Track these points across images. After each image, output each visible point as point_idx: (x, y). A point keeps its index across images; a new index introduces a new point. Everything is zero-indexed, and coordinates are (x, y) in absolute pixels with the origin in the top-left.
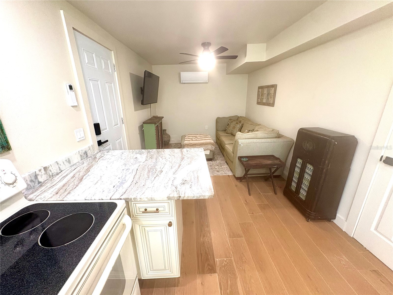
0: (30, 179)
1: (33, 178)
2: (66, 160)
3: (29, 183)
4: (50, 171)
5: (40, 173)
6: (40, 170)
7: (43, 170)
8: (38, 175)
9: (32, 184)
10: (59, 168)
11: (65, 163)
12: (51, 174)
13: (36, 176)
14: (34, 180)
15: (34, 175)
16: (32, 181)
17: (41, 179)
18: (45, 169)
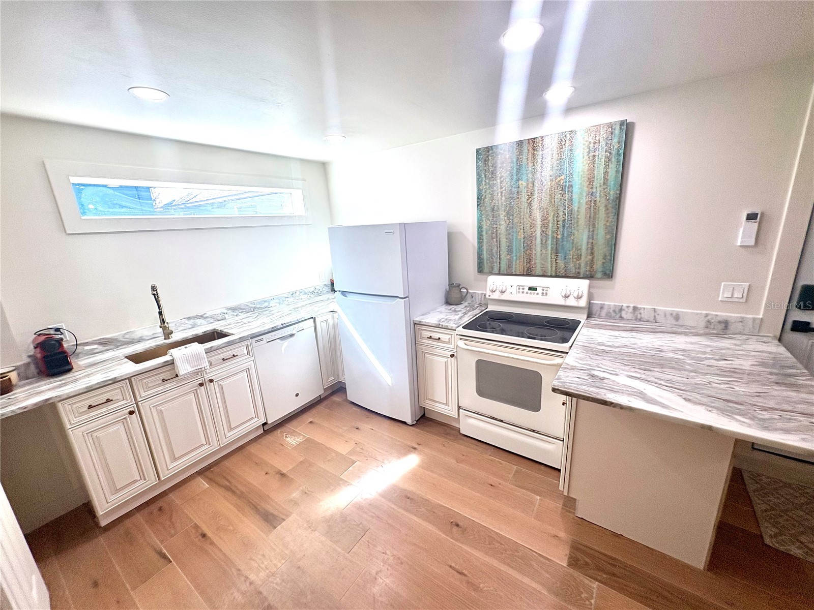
0: (614, 309)
1: (617, 310)
2: (671, 314)
3: (611, 311)
4: (640, 313)
5: (627, 310)
6: (628, 307)
7: (631, 310)
8: (624, 310)
9: (613, 314)
10: (655, 317)
11: (668, 316)
12: (639, 316)
13: (621, 310)
14: (617, 312)
15: (620, 307)
16: (614, 311)
17: (624, 314)
18: (635, 308)
